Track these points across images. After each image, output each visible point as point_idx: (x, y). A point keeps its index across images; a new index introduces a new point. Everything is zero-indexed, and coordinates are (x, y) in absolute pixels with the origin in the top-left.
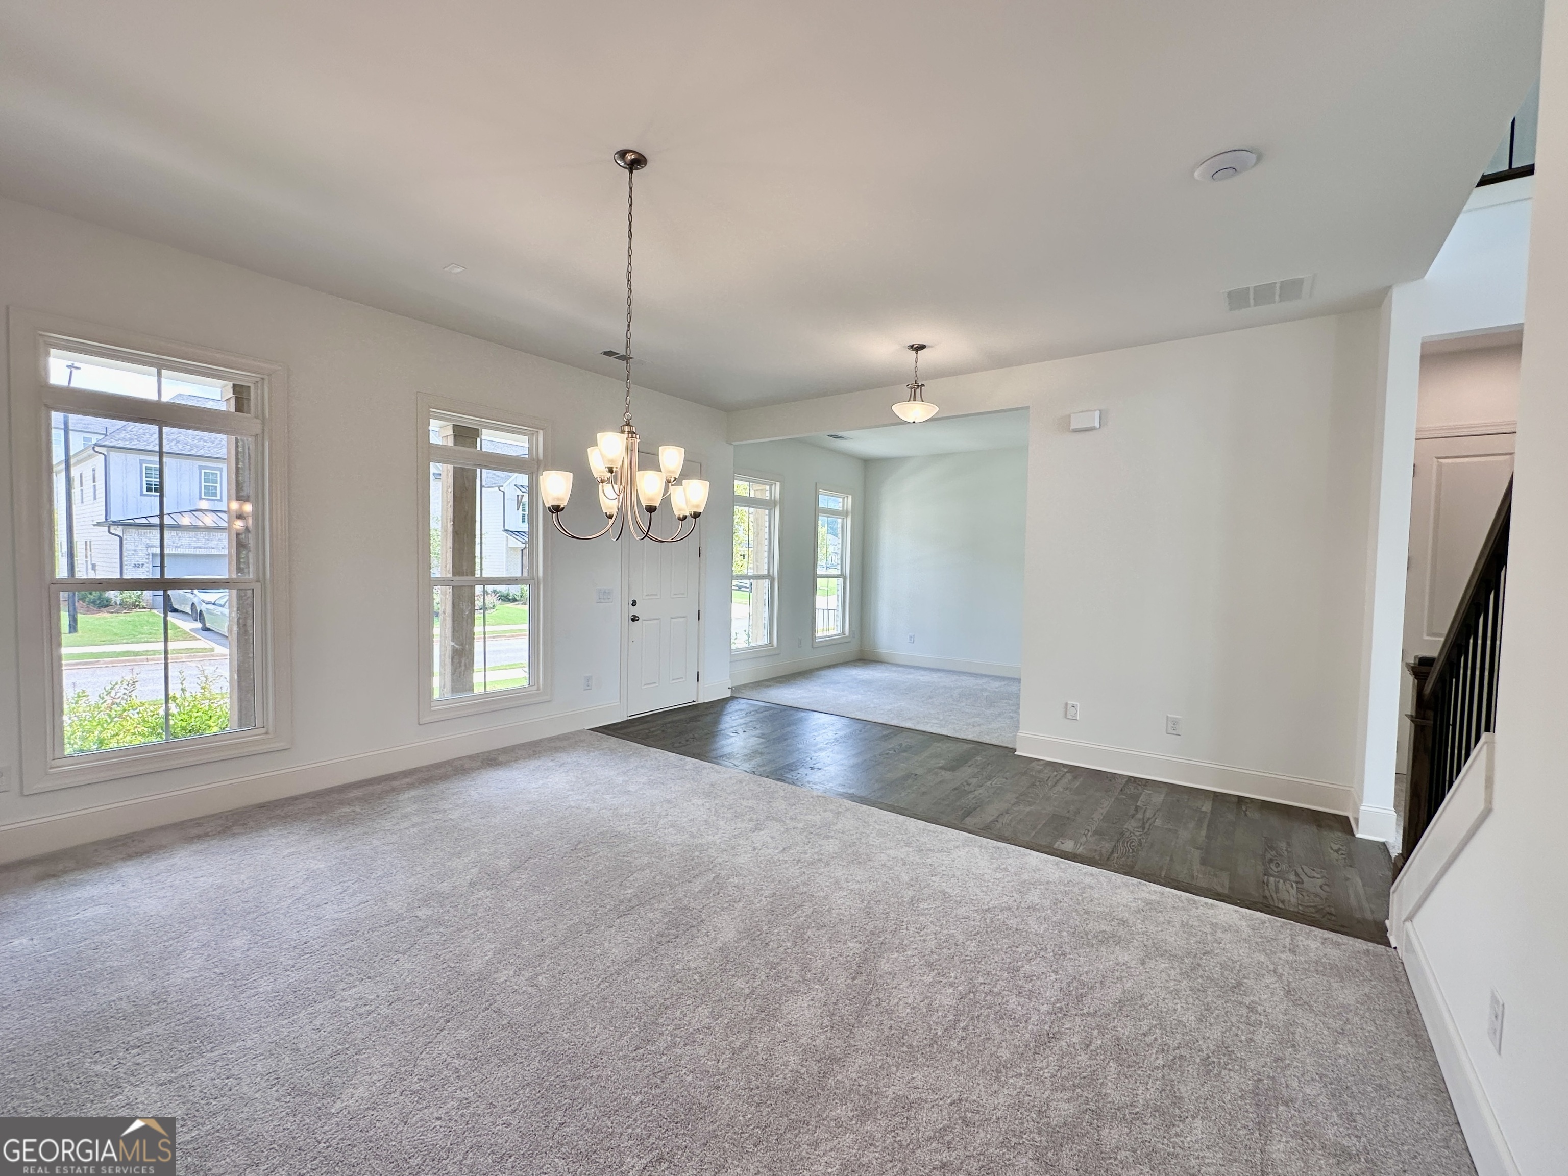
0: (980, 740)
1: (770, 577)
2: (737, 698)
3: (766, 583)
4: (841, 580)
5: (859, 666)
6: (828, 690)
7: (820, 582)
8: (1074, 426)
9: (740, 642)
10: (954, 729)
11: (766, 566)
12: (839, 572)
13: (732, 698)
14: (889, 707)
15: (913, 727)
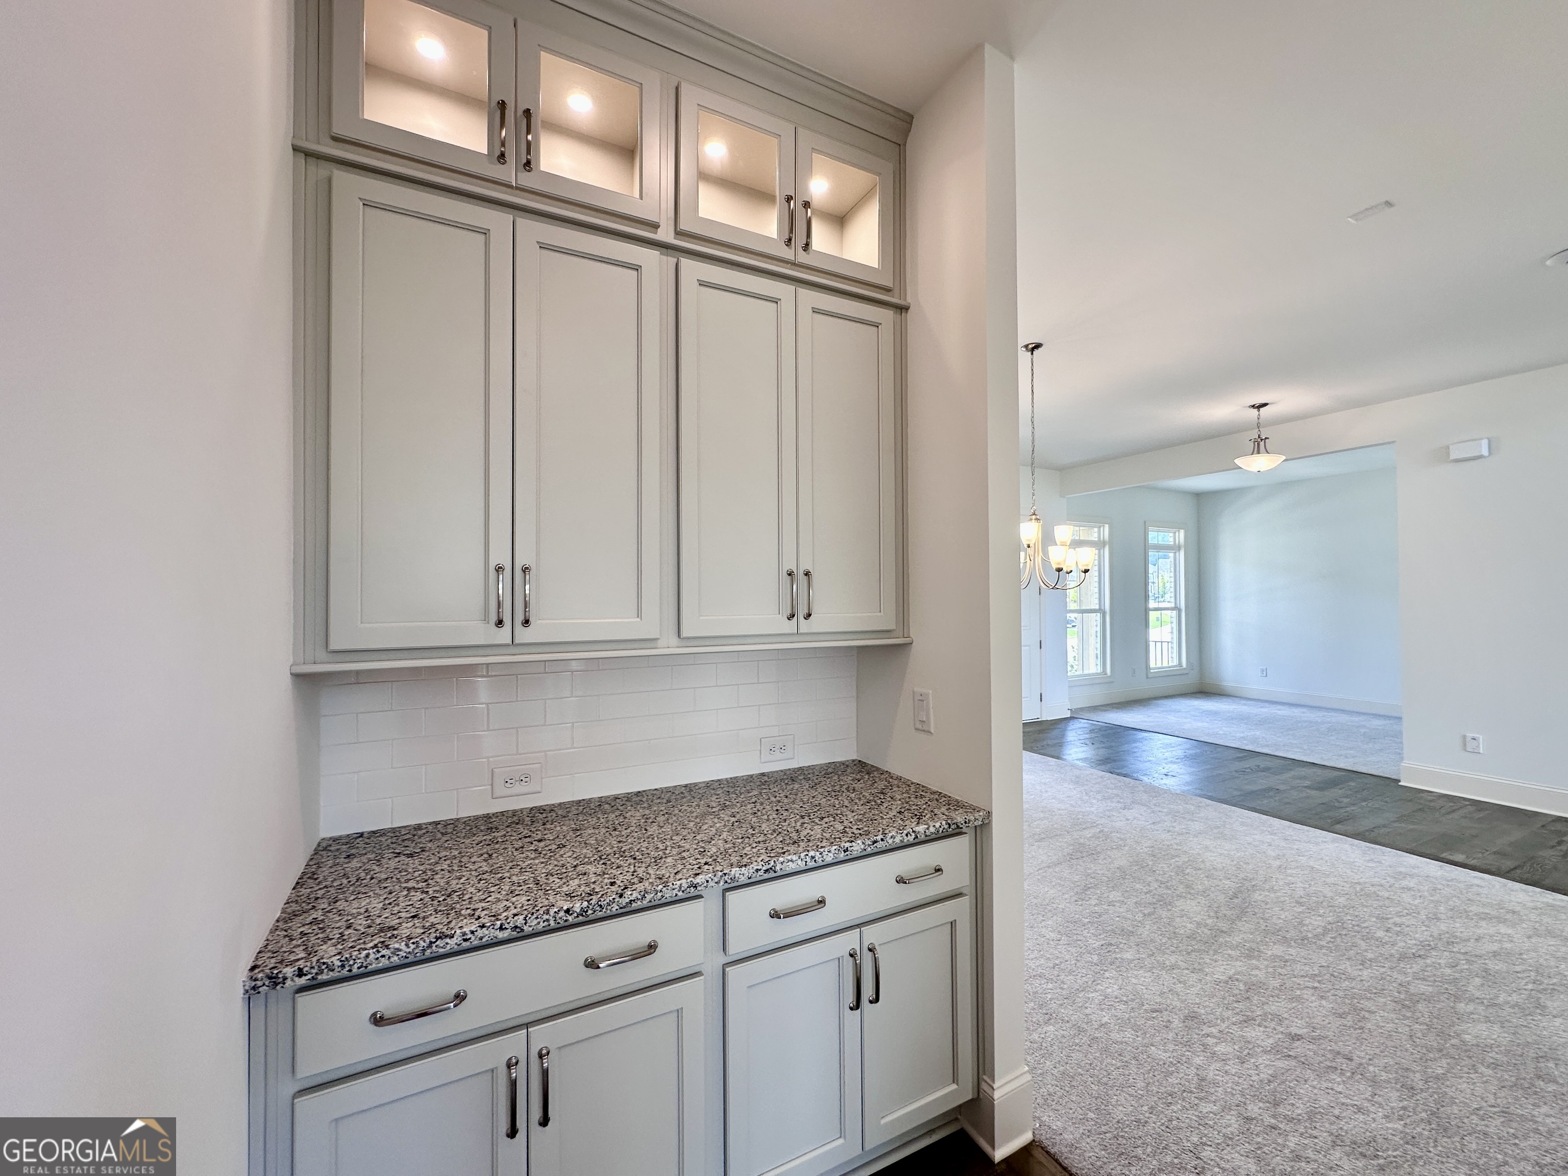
0: (1354, 770)
1: (1101, 611)
2: (1077, 718)
3: (1097, 617)
4: (1175, 613)
5: (1200, 698)
6: (1169, 717)
7: (1153, 615)
8: (1453, 456)
9: (1075, 670)
10: (1322, 758)
11: (1097, 601)
12: (1173, 605)
13: (1072, 718)
14: (1242, 735)
15: (1272, 753)
